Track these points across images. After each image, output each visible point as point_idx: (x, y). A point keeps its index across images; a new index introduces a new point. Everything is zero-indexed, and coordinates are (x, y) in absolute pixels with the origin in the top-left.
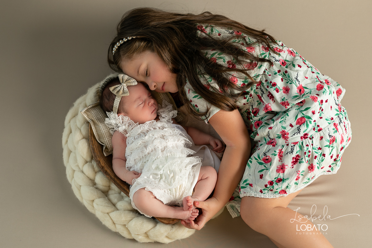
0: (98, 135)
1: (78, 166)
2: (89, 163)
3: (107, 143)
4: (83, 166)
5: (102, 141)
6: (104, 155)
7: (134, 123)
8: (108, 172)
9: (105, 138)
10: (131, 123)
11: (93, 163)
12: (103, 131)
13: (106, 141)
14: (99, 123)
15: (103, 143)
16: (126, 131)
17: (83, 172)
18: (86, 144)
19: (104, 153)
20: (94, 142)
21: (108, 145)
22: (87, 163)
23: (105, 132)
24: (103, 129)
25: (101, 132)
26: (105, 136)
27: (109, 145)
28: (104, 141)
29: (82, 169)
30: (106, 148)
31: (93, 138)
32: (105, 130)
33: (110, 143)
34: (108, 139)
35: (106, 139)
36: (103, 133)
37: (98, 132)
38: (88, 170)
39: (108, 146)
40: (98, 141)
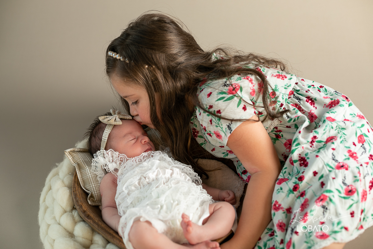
0: (83, 181)
1: (54, 218)
2: (68, 213)
3: (94, 190)
4: (61, 216)
5: (87, 188)
6: (88, 203)
7: (127, 157)
8: (91, 217)
9: (92, 183)
10: (123, 158)
11: (73, 213)
12: (90, 175)
13: (93, 187)
14: (86, 165)
15: (89, 189)
16: (116, 170)
17: (59, 224)
18: (68, 191)
19: (88, 201)
20: (77, 188)
21: (94, 192)
22: (66, 213)
23: (92, 176)
24: (89, 173)
25: (87, 176)
26: (92, 181)
27: (96, 192)
28: (90, 187)
29: (60, 221)
30: (92, 196)
31: (76, 185)
32: (92, 174)
33: (97, 190)
34: (96, 185)
35: (92, 185)
36: (90, 177)
37: (83, 178)
38: (66, 221)
39: (95, 194)
40: (82, 187)
